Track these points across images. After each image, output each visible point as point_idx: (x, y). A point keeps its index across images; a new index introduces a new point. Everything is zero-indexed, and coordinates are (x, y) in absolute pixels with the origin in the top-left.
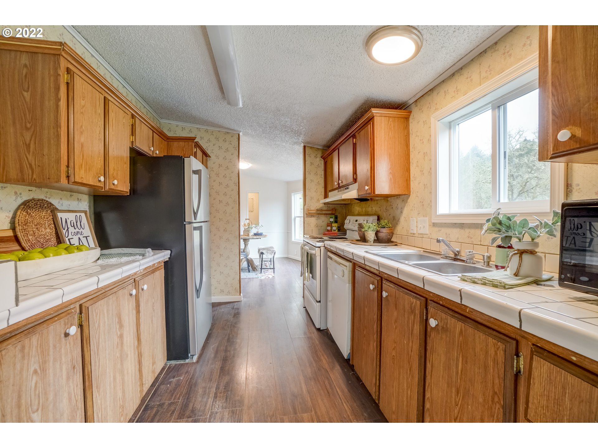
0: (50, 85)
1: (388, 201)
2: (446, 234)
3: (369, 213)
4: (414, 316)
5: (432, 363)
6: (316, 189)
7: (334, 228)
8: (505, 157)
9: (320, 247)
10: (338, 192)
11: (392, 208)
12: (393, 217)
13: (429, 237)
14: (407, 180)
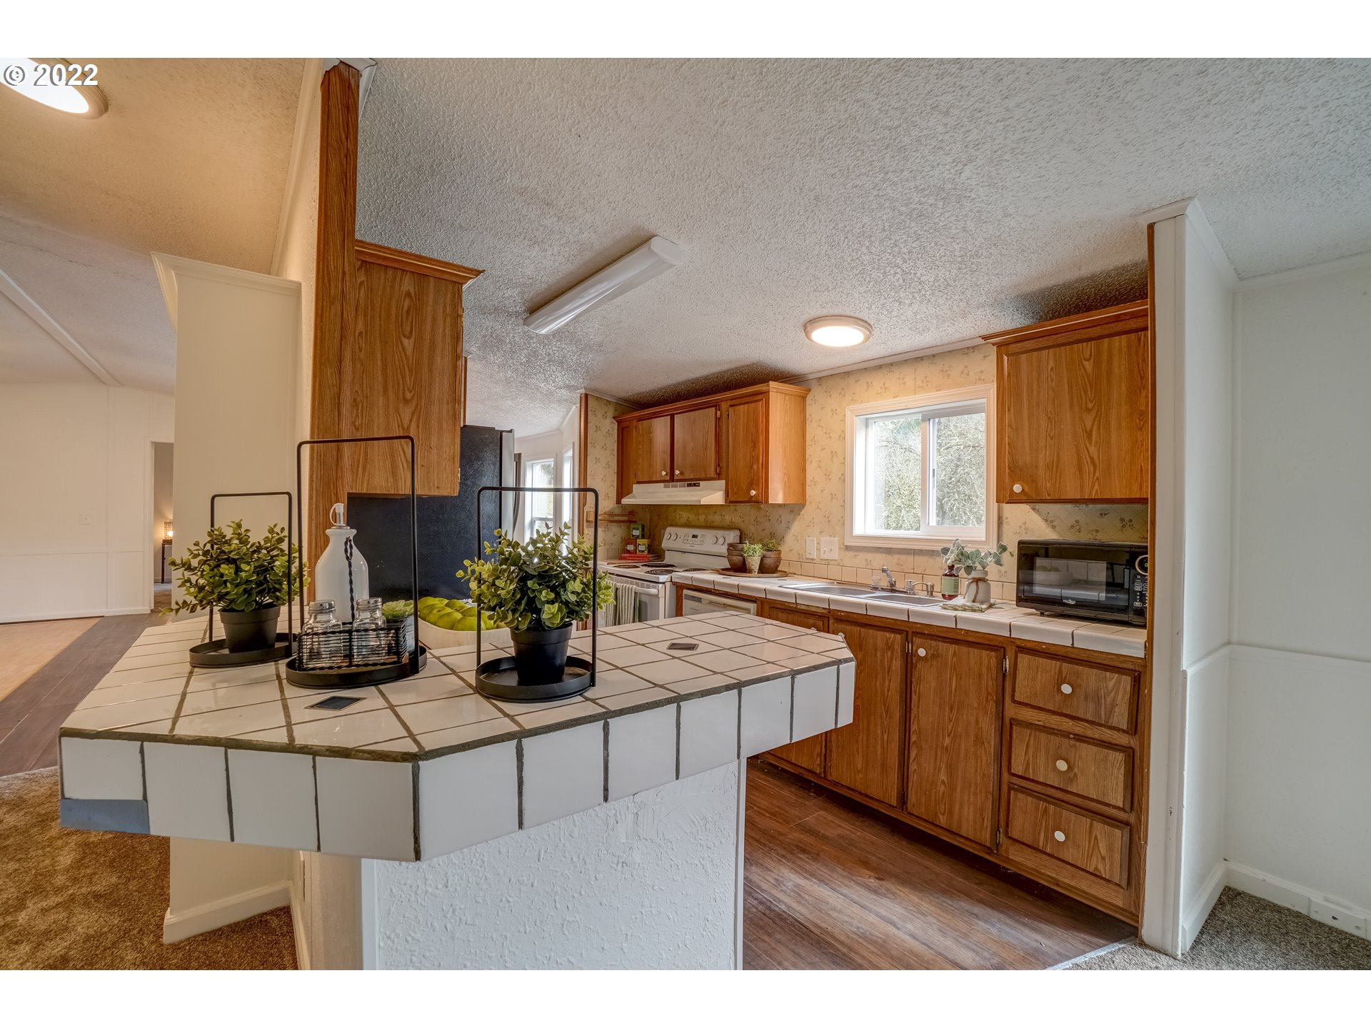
0: (444, 331)
1: (760, 508)
2: (866, 560)
3: (714, 524)
4: (892, 653)
5: (919, 693)
6: (605, 476)
7: (642, 548)
8: (934, 475)
9: (664, 583)
10: (665, 487)
11: (769, 520)
12: (771, 533)
13: (839, 563)
14: (803, 484)
